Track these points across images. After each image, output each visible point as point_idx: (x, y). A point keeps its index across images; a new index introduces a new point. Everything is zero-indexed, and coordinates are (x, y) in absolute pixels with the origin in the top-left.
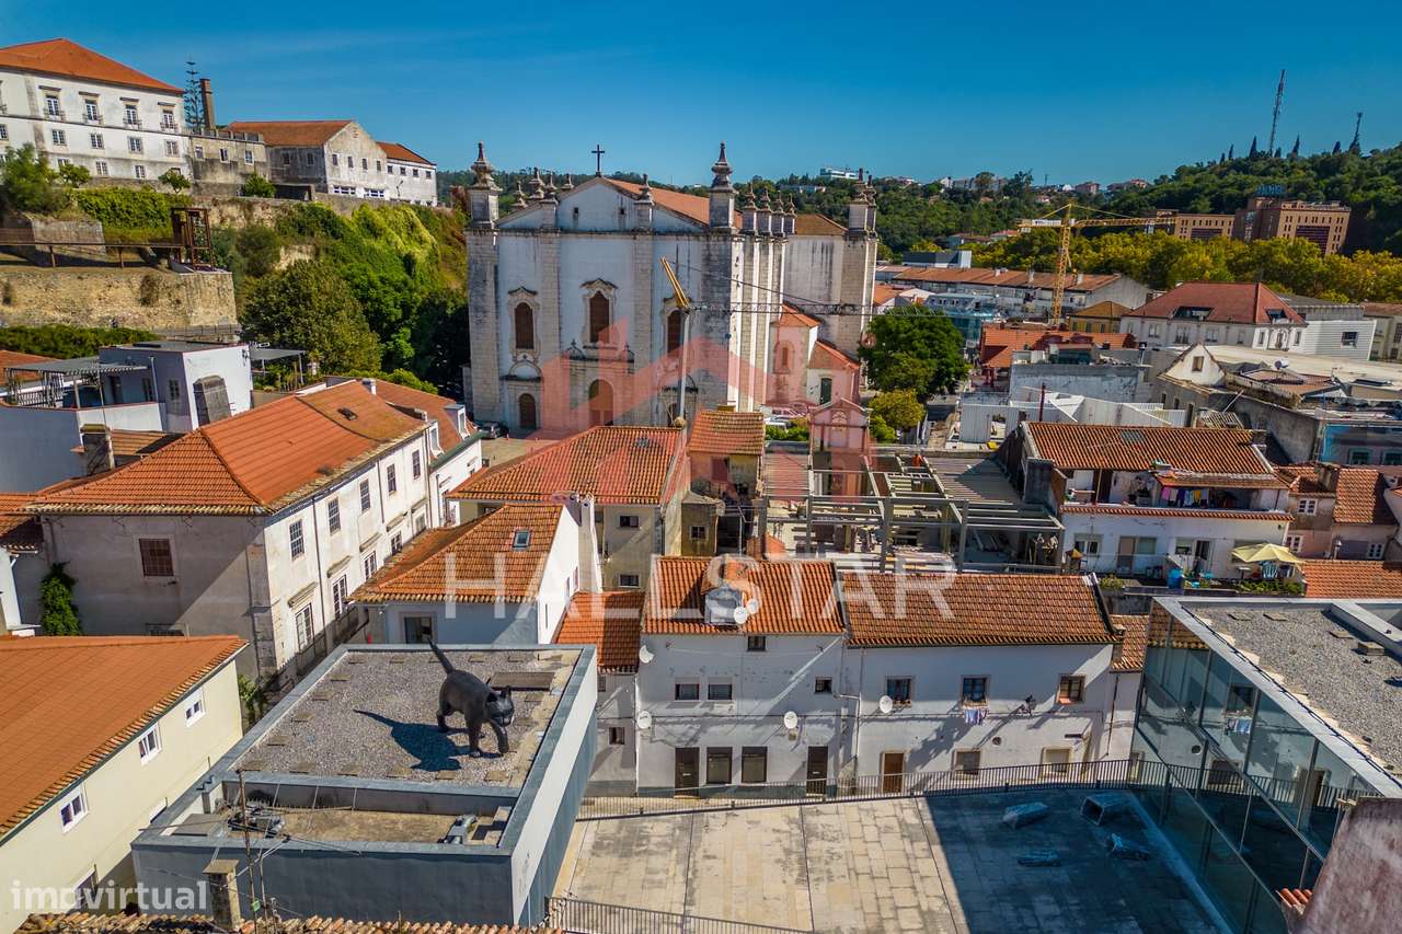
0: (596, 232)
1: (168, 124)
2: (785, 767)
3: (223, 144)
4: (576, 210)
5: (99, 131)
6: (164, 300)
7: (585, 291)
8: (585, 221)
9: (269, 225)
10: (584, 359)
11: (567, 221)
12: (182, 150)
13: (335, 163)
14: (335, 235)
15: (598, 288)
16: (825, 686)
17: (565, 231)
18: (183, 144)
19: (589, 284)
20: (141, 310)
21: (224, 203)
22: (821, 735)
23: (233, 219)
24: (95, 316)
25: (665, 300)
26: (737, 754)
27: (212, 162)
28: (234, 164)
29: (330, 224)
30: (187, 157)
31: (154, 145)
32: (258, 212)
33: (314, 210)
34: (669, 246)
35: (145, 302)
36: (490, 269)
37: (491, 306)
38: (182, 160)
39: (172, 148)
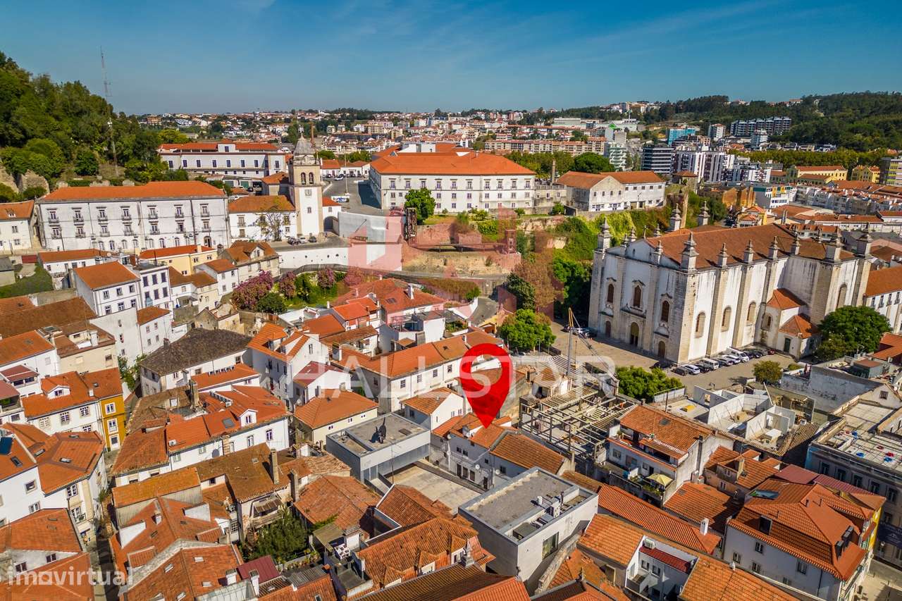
0: (640, 261)
1: (528, 186)
2: (478, 480)
3: (548, 191)
4: (634, 250)
5: (501, 192)
6: (494, 264)
7: (633, 284)
8: (637, 256)
9: (553, 227)
10: (629, 312)
11: (630, 254)
12: (531, 195)
13: (595, 195)
14: (580, 231)
15: (638, 284)
16: (487, 461)
17: (628, 258)
18: (532, 193)
19: (635, 281)
20: (485, 268)
21: (535, 220)
22: (487, 476)
23: (537, 226)
24: (470, 270)
25: (662, 295)
26: (469, 471)
27: (542, 199)
28: (552, 198)
29: (579, 226)
30: (533, 198)
31: (520, 194)
32: (549, 222)
33: (575, 220)
34: (666, 272)
35: (487, 265)
36: (600, 269)
37: (599, 283)
38: (531, 199)
39: (527, 195)
